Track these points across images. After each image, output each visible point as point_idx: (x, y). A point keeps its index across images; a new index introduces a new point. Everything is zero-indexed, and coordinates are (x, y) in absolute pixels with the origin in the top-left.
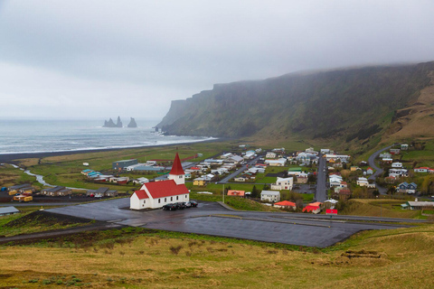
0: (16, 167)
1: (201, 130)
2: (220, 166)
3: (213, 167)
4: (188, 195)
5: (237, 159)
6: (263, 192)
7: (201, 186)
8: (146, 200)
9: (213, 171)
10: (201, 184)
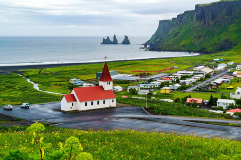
0: (21, 75)
1: (183, 46)
2: (189, 77)
3: (184, 78)
4: (115, 100)
5: (208, 70)
6: (219, 100)
7: (167, 94)
8: (74, 103)
9: (181, 81)
10: (167, 92)
